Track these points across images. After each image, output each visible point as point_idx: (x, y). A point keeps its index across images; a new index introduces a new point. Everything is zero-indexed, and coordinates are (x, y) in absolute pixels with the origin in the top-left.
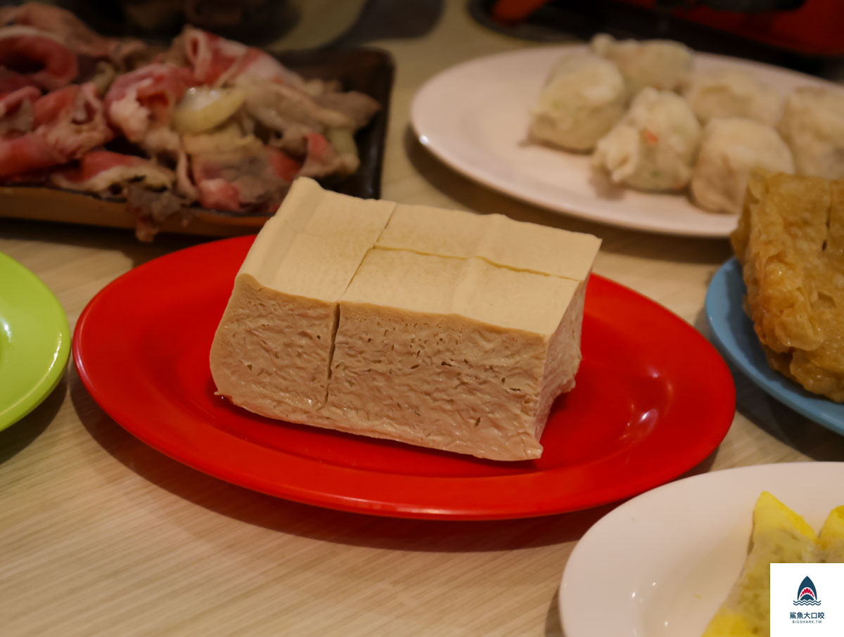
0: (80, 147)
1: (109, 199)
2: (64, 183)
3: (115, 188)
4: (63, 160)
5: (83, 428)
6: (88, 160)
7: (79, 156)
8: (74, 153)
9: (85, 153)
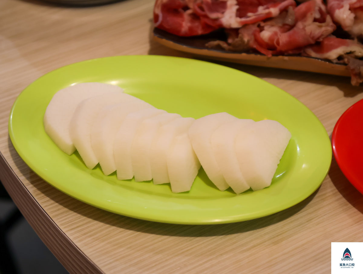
0: (322, 35)
1: (337, 63)
2: (313, 54)
3: (340, 58)
4: (312, 42)
5: (337, 191)
6: (326, 42)
7: (321, 40)
8: (318, 38)
9: (323, 39)
